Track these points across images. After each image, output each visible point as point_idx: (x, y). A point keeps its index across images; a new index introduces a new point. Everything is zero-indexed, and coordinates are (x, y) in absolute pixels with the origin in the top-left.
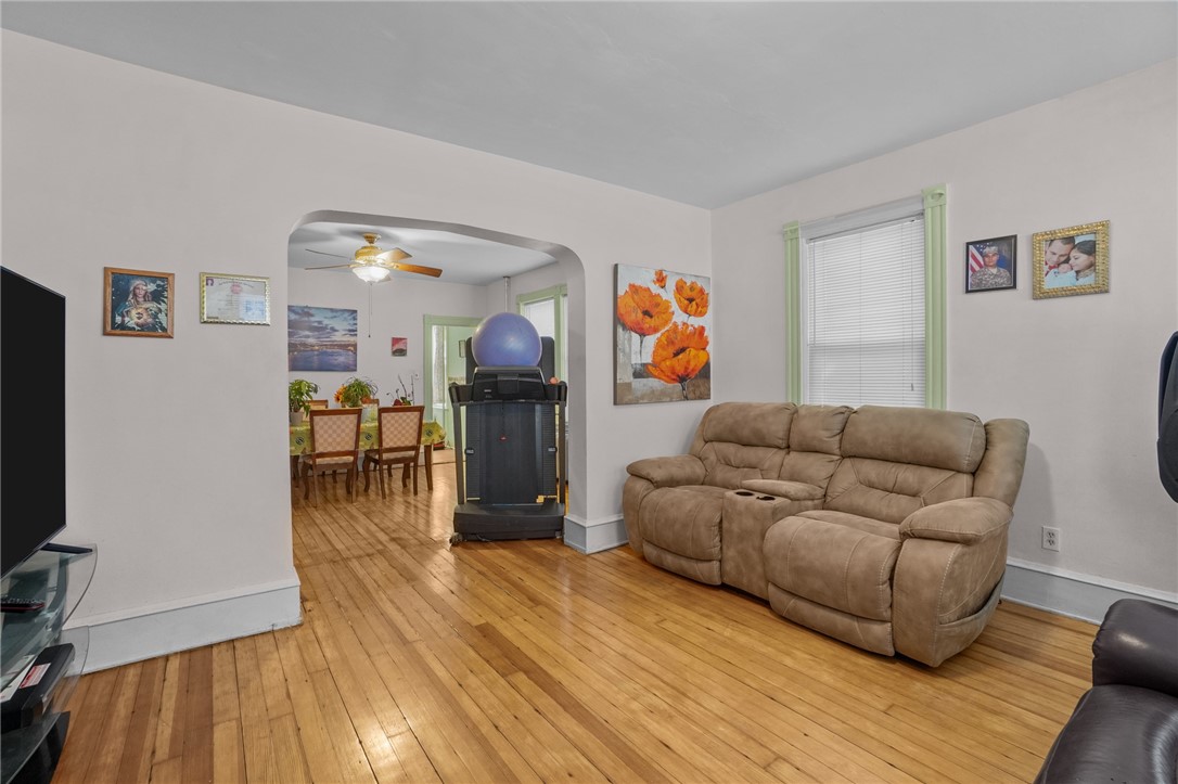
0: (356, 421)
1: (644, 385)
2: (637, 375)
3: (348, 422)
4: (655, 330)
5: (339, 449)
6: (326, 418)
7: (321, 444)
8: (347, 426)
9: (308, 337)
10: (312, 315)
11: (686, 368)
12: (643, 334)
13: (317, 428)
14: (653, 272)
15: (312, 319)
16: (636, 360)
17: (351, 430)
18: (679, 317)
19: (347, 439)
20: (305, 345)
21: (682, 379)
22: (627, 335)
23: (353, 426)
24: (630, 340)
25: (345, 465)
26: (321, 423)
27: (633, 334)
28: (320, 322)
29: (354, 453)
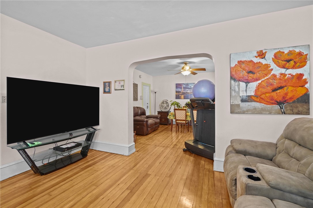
0: (185, 112)
1: (249, 105)
2: (243, 101)
3: (183, 112)
4: (257, 80)
5: (181, 119)
6: (178, 111)
7: (177, 117)
8: (183, 113)
9: (188, 91)
10: (189, 85)
11: (284, 97)
12: (247, 82)
13: (176, 113)
14: (256, 52)
15: (189, 86)
16: (243, 94)
17: (184, 115)
18: (277, 71)
19: (183, 117)
20: (187, 93)
21: (279, 103)
22: (237, 84)
23: (185, 113)
24: (239, 85)
25: (183, 123)
26: (177, 112)
27: (241, 83)
28: (191, 87)
29: (186, 121)
